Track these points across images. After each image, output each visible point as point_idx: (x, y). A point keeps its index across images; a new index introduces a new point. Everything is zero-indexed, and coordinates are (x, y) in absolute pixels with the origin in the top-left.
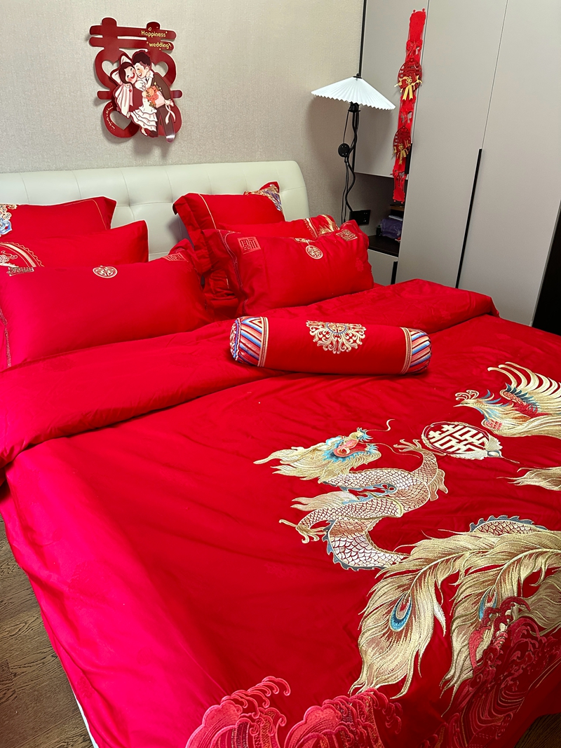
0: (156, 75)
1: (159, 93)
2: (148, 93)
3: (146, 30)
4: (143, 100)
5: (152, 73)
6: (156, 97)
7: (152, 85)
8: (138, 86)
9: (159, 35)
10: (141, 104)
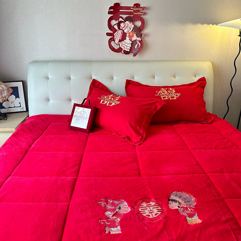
0: (135, 26)
1: (135, 35)
2: (129, 34)
3: (133, 7)
4: (127, 37)
5: (133, 26)
6: (133, 36)
7: (132, 31)
8: (125, 31)
9: (139, 9)
10: (125, 39)
